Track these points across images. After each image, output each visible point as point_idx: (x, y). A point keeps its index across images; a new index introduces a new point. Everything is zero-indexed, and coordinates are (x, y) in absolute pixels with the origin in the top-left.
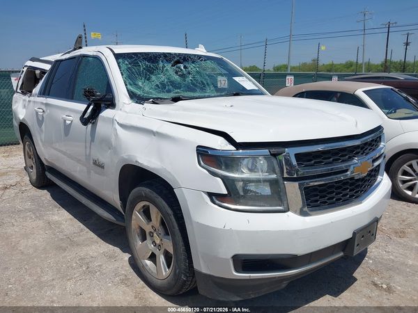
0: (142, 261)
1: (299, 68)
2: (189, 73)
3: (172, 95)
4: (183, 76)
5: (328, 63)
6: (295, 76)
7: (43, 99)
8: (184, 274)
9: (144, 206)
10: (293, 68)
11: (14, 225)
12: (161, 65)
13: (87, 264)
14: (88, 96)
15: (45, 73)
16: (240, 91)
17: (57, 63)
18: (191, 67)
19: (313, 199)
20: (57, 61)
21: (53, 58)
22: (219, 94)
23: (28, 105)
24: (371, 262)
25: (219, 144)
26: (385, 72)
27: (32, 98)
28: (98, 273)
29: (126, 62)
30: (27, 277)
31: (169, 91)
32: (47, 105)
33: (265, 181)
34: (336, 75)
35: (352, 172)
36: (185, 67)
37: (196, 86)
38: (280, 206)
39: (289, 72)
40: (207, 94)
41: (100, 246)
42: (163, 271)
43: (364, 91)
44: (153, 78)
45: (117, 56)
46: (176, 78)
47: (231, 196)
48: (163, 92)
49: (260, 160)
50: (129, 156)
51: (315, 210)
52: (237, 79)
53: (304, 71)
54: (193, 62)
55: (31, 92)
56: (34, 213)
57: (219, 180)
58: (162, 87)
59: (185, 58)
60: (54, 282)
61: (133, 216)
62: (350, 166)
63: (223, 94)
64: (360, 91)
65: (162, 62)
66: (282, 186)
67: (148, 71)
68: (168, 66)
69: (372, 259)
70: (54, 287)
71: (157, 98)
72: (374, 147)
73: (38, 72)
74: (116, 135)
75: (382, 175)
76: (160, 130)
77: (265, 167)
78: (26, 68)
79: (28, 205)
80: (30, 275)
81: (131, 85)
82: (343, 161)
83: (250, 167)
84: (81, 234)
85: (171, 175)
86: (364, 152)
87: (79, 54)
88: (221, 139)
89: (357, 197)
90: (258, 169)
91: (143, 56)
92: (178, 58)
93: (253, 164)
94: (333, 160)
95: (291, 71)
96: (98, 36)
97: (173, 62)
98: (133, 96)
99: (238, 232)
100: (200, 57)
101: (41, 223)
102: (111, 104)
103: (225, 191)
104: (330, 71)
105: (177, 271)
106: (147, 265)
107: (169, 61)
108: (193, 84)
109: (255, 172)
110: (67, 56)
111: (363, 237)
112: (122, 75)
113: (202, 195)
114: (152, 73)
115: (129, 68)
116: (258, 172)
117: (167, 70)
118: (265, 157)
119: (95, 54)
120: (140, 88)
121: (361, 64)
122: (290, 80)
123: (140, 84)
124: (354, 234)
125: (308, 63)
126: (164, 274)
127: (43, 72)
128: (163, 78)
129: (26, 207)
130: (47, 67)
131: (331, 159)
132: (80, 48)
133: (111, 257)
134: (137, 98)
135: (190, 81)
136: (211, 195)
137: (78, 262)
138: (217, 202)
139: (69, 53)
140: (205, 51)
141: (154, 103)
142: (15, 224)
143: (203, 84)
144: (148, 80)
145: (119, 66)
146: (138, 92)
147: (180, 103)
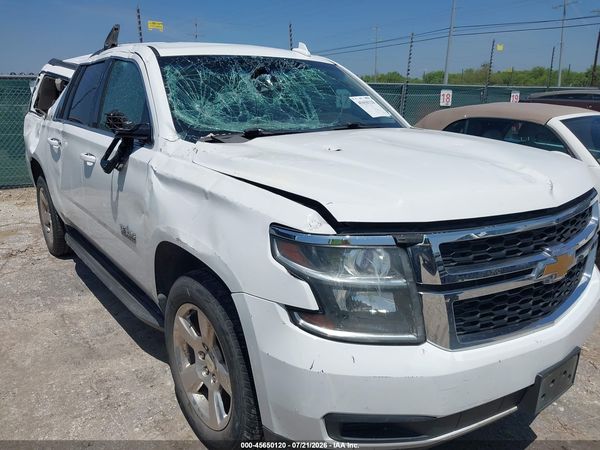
0: (189, 394)
1: (462, 78)
2: (279, 89)
3: (248, 126)
4: (269, 94)
5: (505, 70)
6: (454, 90)
7: (59, 125)
8: (247, 430)
9: (191, 311)
10: (452, 77)
11: (10, 318)
12: (234, 76)
13: (108, 390)
14: (112, 124)
15: (66, 83)
16: (359, 121)
17: (81, 69)
18: (283, 79)
19: (468, 319)
20: (82, 66)
21: (78, 61)
22: (323, 125)
23: (42, 132)
24: (562, 409)
25: (307, 222)
26: (592, 85)
27: (47, 122)
28: (122, 408)
29: (177, 71)
30: (13, 409)
31: (243, 119)
32: (64, 134)
33: (386, 290)
34: (517, 89)
35: (540, 274)
36: (273, 80)
37: (288, 111)
38: (410, 333)
39: (446, 84)
40: (304, 125)
41: (132, 360)
42: (218, 418)
43: (563, 121)
44: (220, 96)
45: (163, 62)
46: (257, 96)
47: (324, 313)
48: (234, 120)
49: (380, 254)
50: (169, 228)
51: (473, 339)
52: (356, 100)
53: (468, 82)
54: (287, 72)
55: (46, 111)
56: (43, 298)
57: (305, 285)
58: (232, 113)
59: (273, 65)
60: (52, 421)
61: (175, 324)
62: (536, 263)
63: (332, 125)
64: (557, 120)
65: (236, 70)
66: (415, 300)
67: (212, 85)
68: (246, 78)
69: (564, 405)
70: (51, 429)
71: (221, 132)
72: (579, 227)
73: (58, 81)
74: (152, 191)
75: (591, 273)
76: (215, 191)
77: (387, 266)
78: (42, 75)
79: (37, 285)
80: (18, 406)
81: (180, 109)
82: (525, 254)
83: (359, 264)
84: (107, 337)
85: (228, 269)
86: (562, 237)
87: (109, 55)
88: (312, 214)
89: (546, 314)
90: (373, 268)
91: (204, 61)
92: (263, 65)
93: (364, 260)
94: (508, 253)
95: (449, 82)
96: (159, 26)
97: (253, 71)
98: (181, 127)
99: (335, 378)
100: (297, 63)
101: (50, 315)
102: (148, 140)
103: (314, 306)
104: (508, 84)
105: (237, 425)
106: (195, 403)
107: (247, 69)
108: (283, 107)
109: (369, 273)
110: (96, 58)
111: (553, 382)
112: (168, 92)
113: (275, 309)
114: (219, 90)
115: (180, 81)
116: (374, 274)
117: (243, 83)
118: (387, 248)
119: (131, 56)
120: (196, 113)
121: (557, 72)
122: (446, 97)
123: (197, 107)
124: (538, 379)
125: (475, 69)
126: (219, 421)
127: (65, 81)
128: (235, 97)
129: (35, 288)
130: (69, 73)
131: (504, 252)
132: (114, 46)
133: (147, 379)
134: (188, 132)
135: (280, 103)
136: (291, 310)
137: (94, 386)
138: (302, 322)
139: (98, 53)
140: (308, 53)
141: (214, 141)
142: (13, 315)
143: (301, 107)
144: (211, 100)
145: (164, 78)
146: (191, 121)
147: (257, 141)
